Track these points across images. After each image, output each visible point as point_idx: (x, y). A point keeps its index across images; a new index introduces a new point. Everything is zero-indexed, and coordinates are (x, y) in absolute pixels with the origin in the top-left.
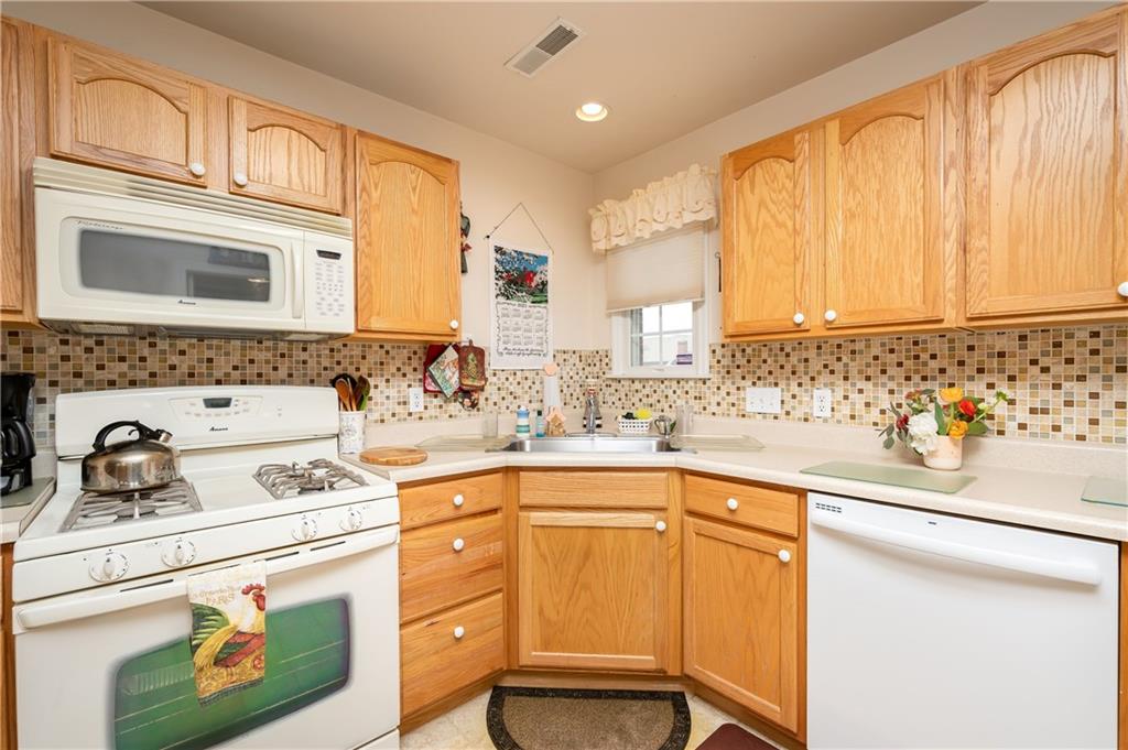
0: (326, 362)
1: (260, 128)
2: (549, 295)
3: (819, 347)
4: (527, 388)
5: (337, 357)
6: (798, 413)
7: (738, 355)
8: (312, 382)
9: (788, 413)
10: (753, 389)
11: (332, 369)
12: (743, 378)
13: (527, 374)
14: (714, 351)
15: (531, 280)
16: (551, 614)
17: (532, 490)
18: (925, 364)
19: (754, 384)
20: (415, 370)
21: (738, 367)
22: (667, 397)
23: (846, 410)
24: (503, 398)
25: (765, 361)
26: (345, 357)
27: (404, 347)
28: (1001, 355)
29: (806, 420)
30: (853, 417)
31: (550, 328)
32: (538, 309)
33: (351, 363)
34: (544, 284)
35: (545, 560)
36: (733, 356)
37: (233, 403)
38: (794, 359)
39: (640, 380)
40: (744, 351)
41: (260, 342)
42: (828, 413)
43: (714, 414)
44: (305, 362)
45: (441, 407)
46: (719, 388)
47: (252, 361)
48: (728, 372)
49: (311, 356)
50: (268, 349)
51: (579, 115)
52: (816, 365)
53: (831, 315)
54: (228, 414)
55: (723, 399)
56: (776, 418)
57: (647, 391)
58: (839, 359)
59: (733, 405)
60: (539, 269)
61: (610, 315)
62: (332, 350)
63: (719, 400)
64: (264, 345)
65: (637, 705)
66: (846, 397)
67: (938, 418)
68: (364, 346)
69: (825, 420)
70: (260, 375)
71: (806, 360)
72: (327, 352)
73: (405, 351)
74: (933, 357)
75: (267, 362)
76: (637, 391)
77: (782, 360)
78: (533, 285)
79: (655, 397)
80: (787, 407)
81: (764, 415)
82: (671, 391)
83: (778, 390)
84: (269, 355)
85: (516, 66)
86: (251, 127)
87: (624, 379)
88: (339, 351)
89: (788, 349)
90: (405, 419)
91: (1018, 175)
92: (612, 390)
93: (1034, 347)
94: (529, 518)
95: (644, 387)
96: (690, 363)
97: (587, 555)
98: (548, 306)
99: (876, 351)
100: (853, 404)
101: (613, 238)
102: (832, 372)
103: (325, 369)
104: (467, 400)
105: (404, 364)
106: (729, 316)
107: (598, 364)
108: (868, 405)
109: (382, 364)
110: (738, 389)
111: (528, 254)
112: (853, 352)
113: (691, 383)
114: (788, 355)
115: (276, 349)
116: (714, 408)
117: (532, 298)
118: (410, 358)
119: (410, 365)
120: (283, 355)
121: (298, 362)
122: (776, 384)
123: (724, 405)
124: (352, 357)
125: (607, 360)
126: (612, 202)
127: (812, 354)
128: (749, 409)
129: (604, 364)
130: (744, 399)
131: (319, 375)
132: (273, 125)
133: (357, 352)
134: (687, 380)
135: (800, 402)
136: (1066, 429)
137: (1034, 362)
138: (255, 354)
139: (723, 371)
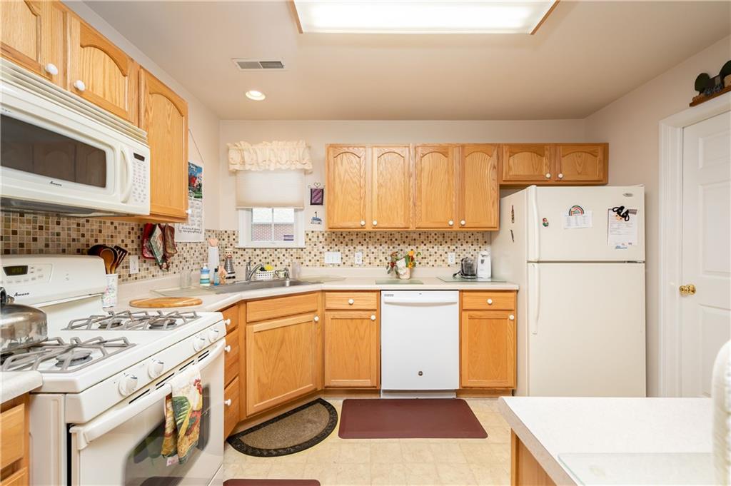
0: (74, 235)
1: (87, 46)
2: (203, 193)
3: (357, 235)
4: (192, 254)
5: (82, 230)
6: (348, 263)
7: (321, 237)
8: (64, 251)
9: (344, 263)
10: (329, 253)
11: (78, 240)
12: (323, 248)
13: (192, 245)
14: (307, 234)
15: (194, 182)
16: (264, 380)
17: (253, 312)
18: (394, 242)
19: (328, 250)
20: (133, 241)
21: (321, 242)
22: (279, 258)
23: (367, 261)
24: (181, 262)
25: (334, 240)
26: (88, 230)
27: (126, 224)
28: (415, 240)
29: (352, 266)
30: (370, 263)
31: (203, 215)
32: (198, 202)
33: (92, 236)
34: (200, 185)
35: (261, 350)
36: (318, 237)
37: (29, 270)
38: (347, 239)
39: (260, 249)
40: (323, 235)
41: (22, 215)
42: (361, 262)
43: (307, 266)
44: (58, 234)
45: (148, 269)
46: (310, 253)
47: (15, 232)
48: (315, 245)
49: (63, 228)
50: (29, 222)
51: (247, 94)
52: (356, 241)
53: (375, 223)
54: (26, 281)
55: (313, 258)
56: (339, 266)
57: (265, 255)
58: (365, 240)
59: (318, 261)
60: (198, 175)
61: (237, 209)
62: (78, 225)
63: (310, 258)
64: (25, 218)
65: (306, 410)
66: (367, 256)
67: (406, 261)
68: (100, 222)
69: (360, 266)
70: (22, 245)
71: (352, 240)
72: (75, 226)
73: (127, 227)
74: (396, 240)
75: (28, 233)
76: (258, 255)
77: (341, 239)
78: (195, 185)
79: (271, 258)
80: (344, 261)
81: (333, 265)
82: (282, 255)
83: (340, 253)
84: (30, 227)
85: (238, 63)
86: (84, 44)
87: (247, 248)
88: (83, 226)
89: (344, 235)
90: (127, 280)
91: (428, 185)
92: (239, 255)
93: (423, 237)
94: (253, 328)
95: (263, 253)
96: (292, 240)
97: (282, 342)
98: (203, 200)
99: (378, 237)
100: (370, 258)
101: (246, 165)
102: (362, 245)
103: (74, 240)
104: (165, 264)
105: (126, 237)
106: (331, 218)
107: (226, 240)
108: (375, 258)
109: (112, 236)
110: (321, 253)
111: (192, 165)
112: (370, 237)
113: (294, 250)
114: (344, 237)
115: (35, 222)
116: (308, 263)
117: (195, 195)
118: (129, 233)
119: (130, 238)
120: (41, 228)
121: (53, 234)
122: (339, 251)
123: (313, 261)
124: (92, 230)
125: (234, 237)
126: (246, 144)
127: (354, 237)
128: (326, 262)
129: (231, 239)
130: (324, 258)
131: (69, 245)
132: (95, 47)
133: (96, 227)
134: (292, 249)
135: (349, 258)
136: (430, 263)
137: (423, 242)
138: (17, 226)
139: (313, 245)
